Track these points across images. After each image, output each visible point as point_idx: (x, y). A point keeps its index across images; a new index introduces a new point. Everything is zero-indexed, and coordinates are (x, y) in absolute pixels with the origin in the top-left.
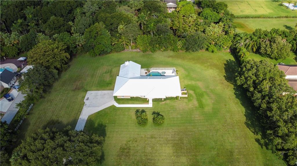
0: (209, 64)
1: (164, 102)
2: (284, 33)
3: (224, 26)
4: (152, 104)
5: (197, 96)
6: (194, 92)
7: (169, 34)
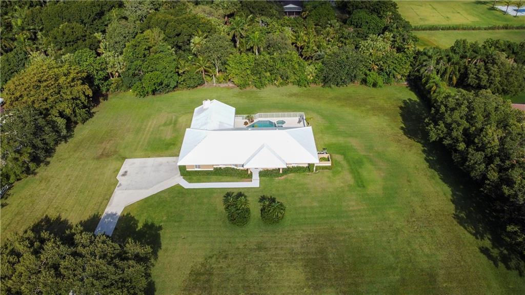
0: (369, 107)
1: (283, 177)
2: (509, 46)
3: (393, 39)
4: (259, 181)
5: (350, 165)
6: (343, 157)
7: (289, 52)
